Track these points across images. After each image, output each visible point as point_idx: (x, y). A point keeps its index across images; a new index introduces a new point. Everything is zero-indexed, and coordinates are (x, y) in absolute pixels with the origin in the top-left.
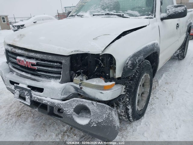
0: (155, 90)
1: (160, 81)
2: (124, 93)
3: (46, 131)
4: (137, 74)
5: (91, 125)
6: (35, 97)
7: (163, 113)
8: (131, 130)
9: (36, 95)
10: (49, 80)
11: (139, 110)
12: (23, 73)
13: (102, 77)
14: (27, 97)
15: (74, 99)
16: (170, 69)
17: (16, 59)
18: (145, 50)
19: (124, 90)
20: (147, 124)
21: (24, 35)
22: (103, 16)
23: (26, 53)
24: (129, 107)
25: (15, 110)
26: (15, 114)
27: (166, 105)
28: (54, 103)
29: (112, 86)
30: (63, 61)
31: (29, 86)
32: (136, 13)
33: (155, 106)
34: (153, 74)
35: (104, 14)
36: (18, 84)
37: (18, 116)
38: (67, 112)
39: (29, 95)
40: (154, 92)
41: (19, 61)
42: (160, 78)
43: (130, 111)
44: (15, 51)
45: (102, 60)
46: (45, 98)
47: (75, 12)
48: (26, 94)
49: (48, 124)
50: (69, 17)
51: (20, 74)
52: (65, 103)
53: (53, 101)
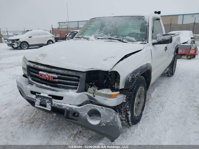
0: (148, 101)
1: (152, 95)
2: (125, 101)
3: (59, 134)
4: (135, 87)
5: (101, 125)
6: (55, 104)
7: (155, 119)
8: (130, 133)
9: (56, 102)
10: (67, 90)
11: (136, 116)
12: (43, 85)
13: (109, 88)
14: (48, 104)
15: (88, 104)
16: (161, 85)
17: (38, 74)
18: (141, 69)
19: (125, 99)
20: (142, 128)
21: (45, 55)
22: (106, 40)
23: (49, 69)
24: (129, 113)
25: (27, 118)
26: (28, 121)
27: (158, 114)
28: (72, 108)
29: (117, 95)
30: (81, 76)
31: (49, 95)
32: (133, 39)
33: (149, 115)
34: (147, 88)
35: (107, 38)
36: (40, 94)
37: (31, 123)
38: (82, 115)
39: (50, 103)
40: (148, 103)
41: (41, 75)
42: (152, 92)
43: (130, 116)
44: (38, 67)
45: (110, 76)
46: (65, 104)
47: (81, 35)
48: (47, 101)
49: (60, 129)
50: (75, 39)
51: (40, 86)
52: (81, 108)
53: (72, 106)
